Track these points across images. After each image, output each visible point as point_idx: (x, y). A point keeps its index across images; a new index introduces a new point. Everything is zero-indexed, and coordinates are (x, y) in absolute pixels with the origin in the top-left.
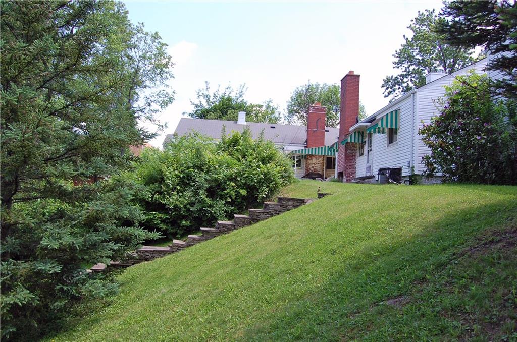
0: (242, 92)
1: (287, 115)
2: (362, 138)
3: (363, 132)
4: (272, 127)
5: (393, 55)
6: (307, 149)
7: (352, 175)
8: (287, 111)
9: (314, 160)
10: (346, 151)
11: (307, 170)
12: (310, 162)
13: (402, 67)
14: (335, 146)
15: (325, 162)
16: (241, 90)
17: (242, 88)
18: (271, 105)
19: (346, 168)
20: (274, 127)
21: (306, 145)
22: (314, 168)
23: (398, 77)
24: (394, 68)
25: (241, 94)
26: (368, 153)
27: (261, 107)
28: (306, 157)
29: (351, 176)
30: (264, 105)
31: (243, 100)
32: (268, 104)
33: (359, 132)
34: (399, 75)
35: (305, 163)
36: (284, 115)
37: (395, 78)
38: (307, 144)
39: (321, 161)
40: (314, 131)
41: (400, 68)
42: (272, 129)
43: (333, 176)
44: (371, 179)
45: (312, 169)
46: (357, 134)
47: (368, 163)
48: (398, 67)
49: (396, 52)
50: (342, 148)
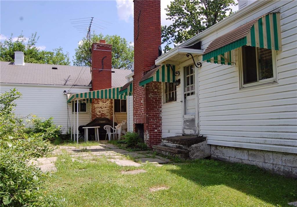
0: (34, 40)
1: (76, 61)
2: (174, 75)
3: (174, 67)
4: (53, 68)
5: (165, 9)
6: (92, 92)
7: (156, 129)
8: (75, 58)
9: (101, 104)
10: (147, 94)
11: (94, 115)
12: (96, 105)
13: (174, 19)
14: (129, 88)
15: (113, 105)
16: (33, 39)
17: (34, 37)
18: (61, 52)
19: (148, 119)
20: (56, 68)
21: (91, 87)
22: (101, 112)
23: (171, 27)
24: (167, 19)
25: (33, 42)
26: (185, 98)
27: (52, 54)
28: (92, 101)
29: (156, 131)
30: (55, 52)
31: (35, 48)
32: (58, 52)
33: (168, 66)
34: (171, 25)
35: (91, 107)
36: (73, 61)
37: (168, 27)
38: (93, 86)
39: (109, 105)
40: (100, 71)
41: (172, 19)
42: (54, 70)
43: (124, 123)
44: (200, 144)
45: (98, 113)
46: (166, 68)
47: (185, 114)
48: (170, 19)
49: (168, 6)
50: (141, 90)
